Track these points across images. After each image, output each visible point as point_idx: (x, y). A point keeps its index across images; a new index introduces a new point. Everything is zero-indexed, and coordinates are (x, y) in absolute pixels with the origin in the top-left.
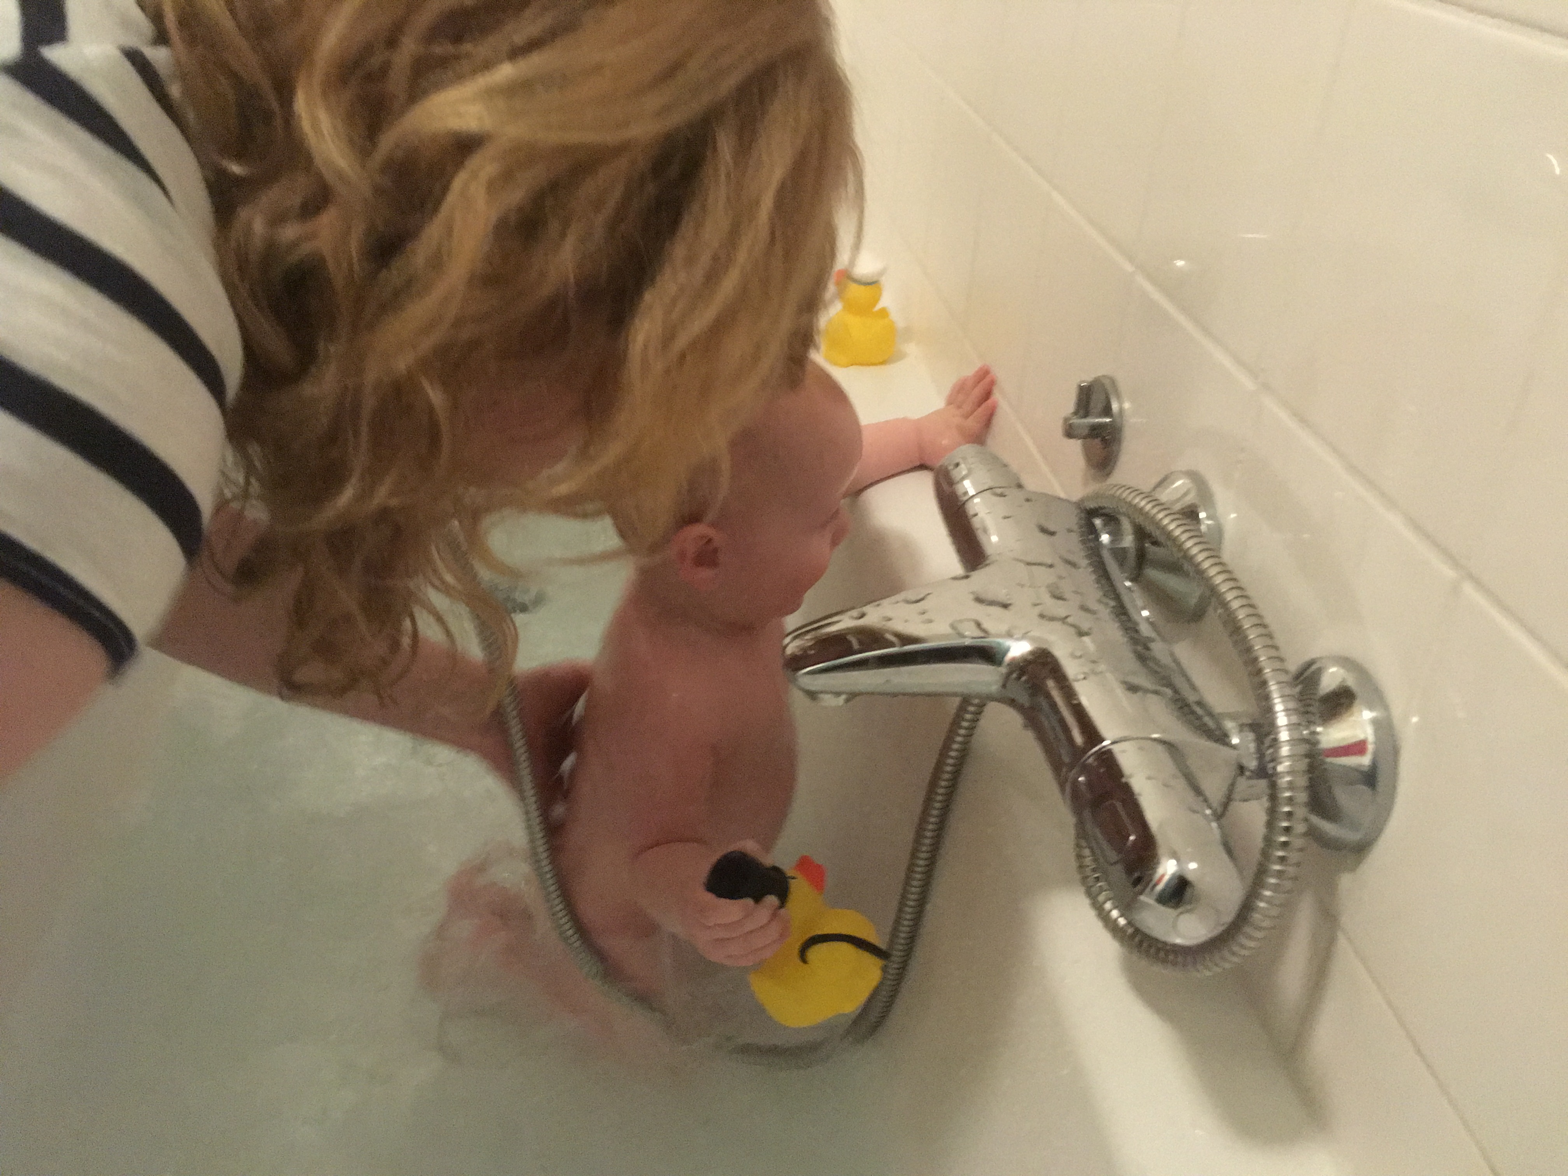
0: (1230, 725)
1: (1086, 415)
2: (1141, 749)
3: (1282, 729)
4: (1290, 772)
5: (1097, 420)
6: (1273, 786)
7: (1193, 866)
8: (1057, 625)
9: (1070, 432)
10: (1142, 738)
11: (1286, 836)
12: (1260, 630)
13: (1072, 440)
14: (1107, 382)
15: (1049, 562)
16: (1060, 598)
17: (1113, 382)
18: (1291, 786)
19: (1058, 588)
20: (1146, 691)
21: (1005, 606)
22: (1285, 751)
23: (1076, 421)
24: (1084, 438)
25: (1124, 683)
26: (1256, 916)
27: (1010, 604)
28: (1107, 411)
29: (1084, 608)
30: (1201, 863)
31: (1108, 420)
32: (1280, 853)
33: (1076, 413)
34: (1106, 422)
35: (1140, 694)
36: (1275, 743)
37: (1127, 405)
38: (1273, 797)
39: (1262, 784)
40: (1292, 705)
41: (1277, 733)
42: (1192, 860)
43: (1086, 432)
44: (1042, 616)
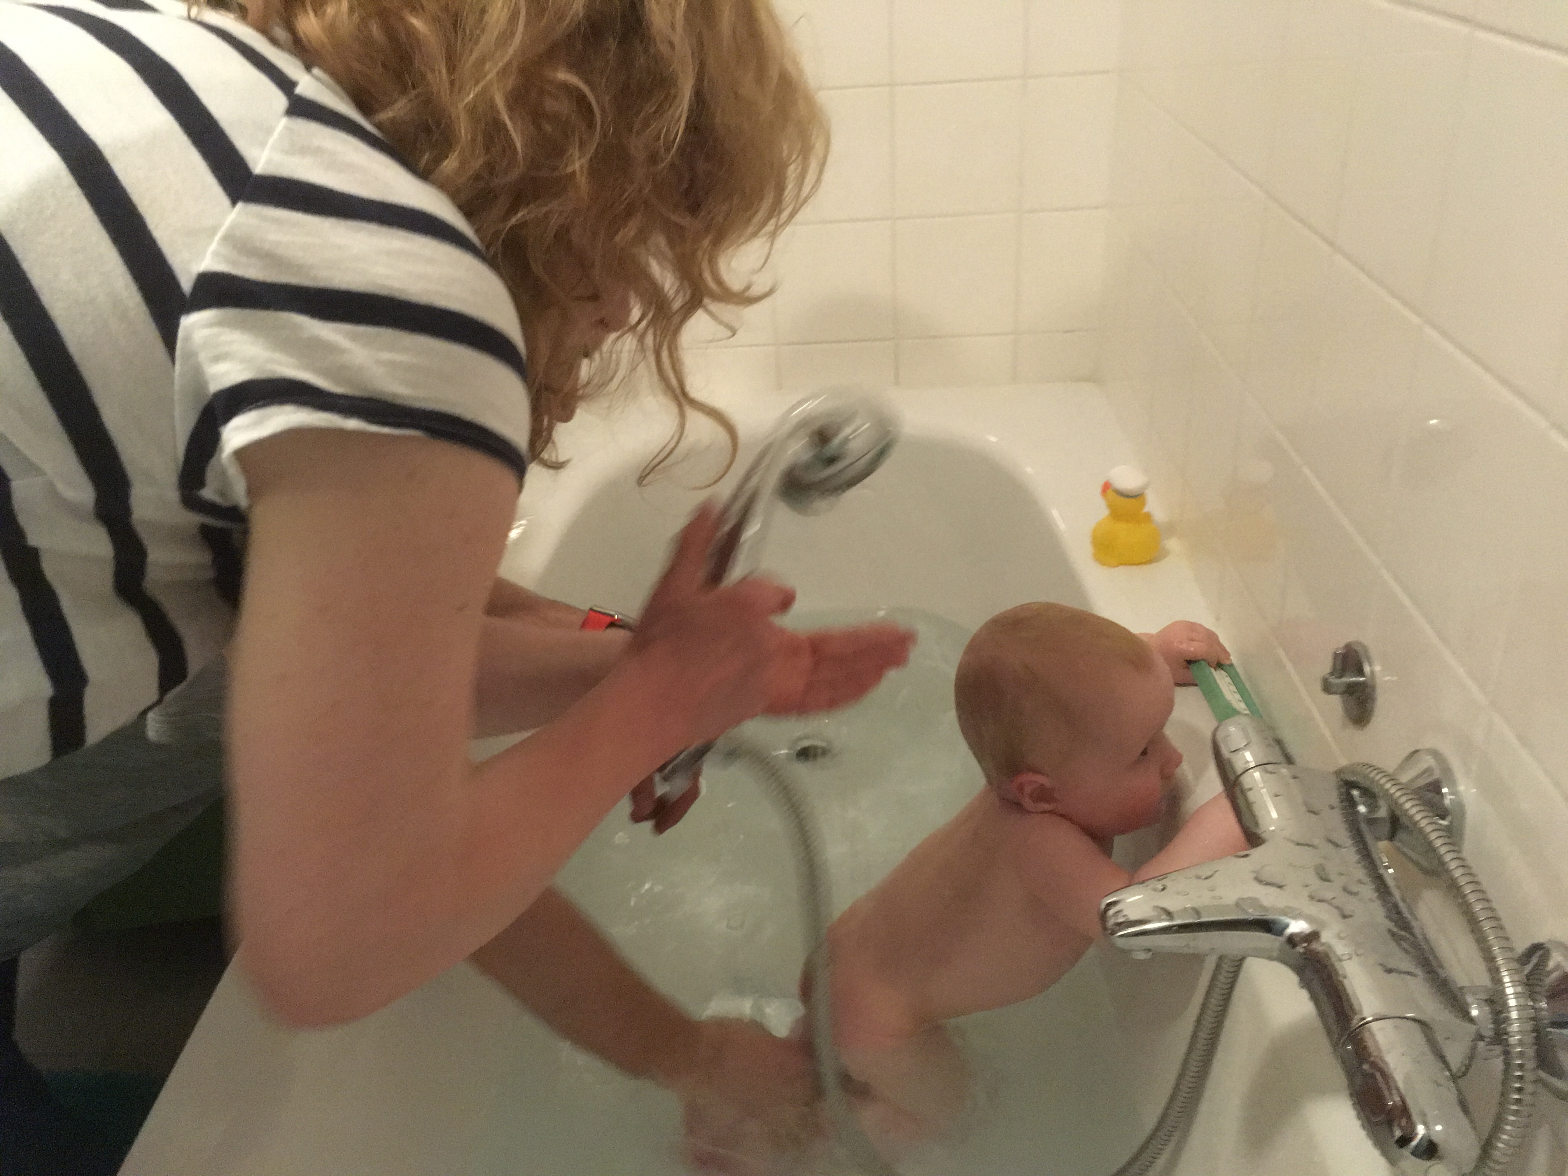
0: (1469, 999)
1: (1341, 677)
2: (1396, 1027)
3: (1512, 1009)
4: (1521, 1043)
5: (1351, 679)
6: (1507, 1053)
7: (1439, 1128)
8: (1324, 906)
9: (1327, 688)
10: (1396, 1017)
11: (1519, 1094)
12: (1493, 923)
13: (1331, 696)
14: (1358, 649)
15: (1316, 842)
16: (1325, 879)
17: (1365, 649)
18: (1521, 1055)
19: (1324, 870)
20: (1400, 972)
21: (1280, 887)
22: (1515, 1027)
23: (1334, 680)
24: (1342, 694)
25: (1381, 965)
26: (1496, 1154)
27: (1284, 886)
28: (1360, 672)
29: (1345, 889)
30: (1446, 1125)
31: (1362, 679)
32: (1514, 1107)
33: (1332, 674)
34: (1361, 681)
35: (1394, 974)
36: (1507, 1019)
37: (1377, 668)
38: (1507, 1064)
39: (1498, 1049)
40: (1519, 989)
41: (1509, 1012)
42: (1439, 1124)
43: (1342, 689)
44: (1312, 898)
